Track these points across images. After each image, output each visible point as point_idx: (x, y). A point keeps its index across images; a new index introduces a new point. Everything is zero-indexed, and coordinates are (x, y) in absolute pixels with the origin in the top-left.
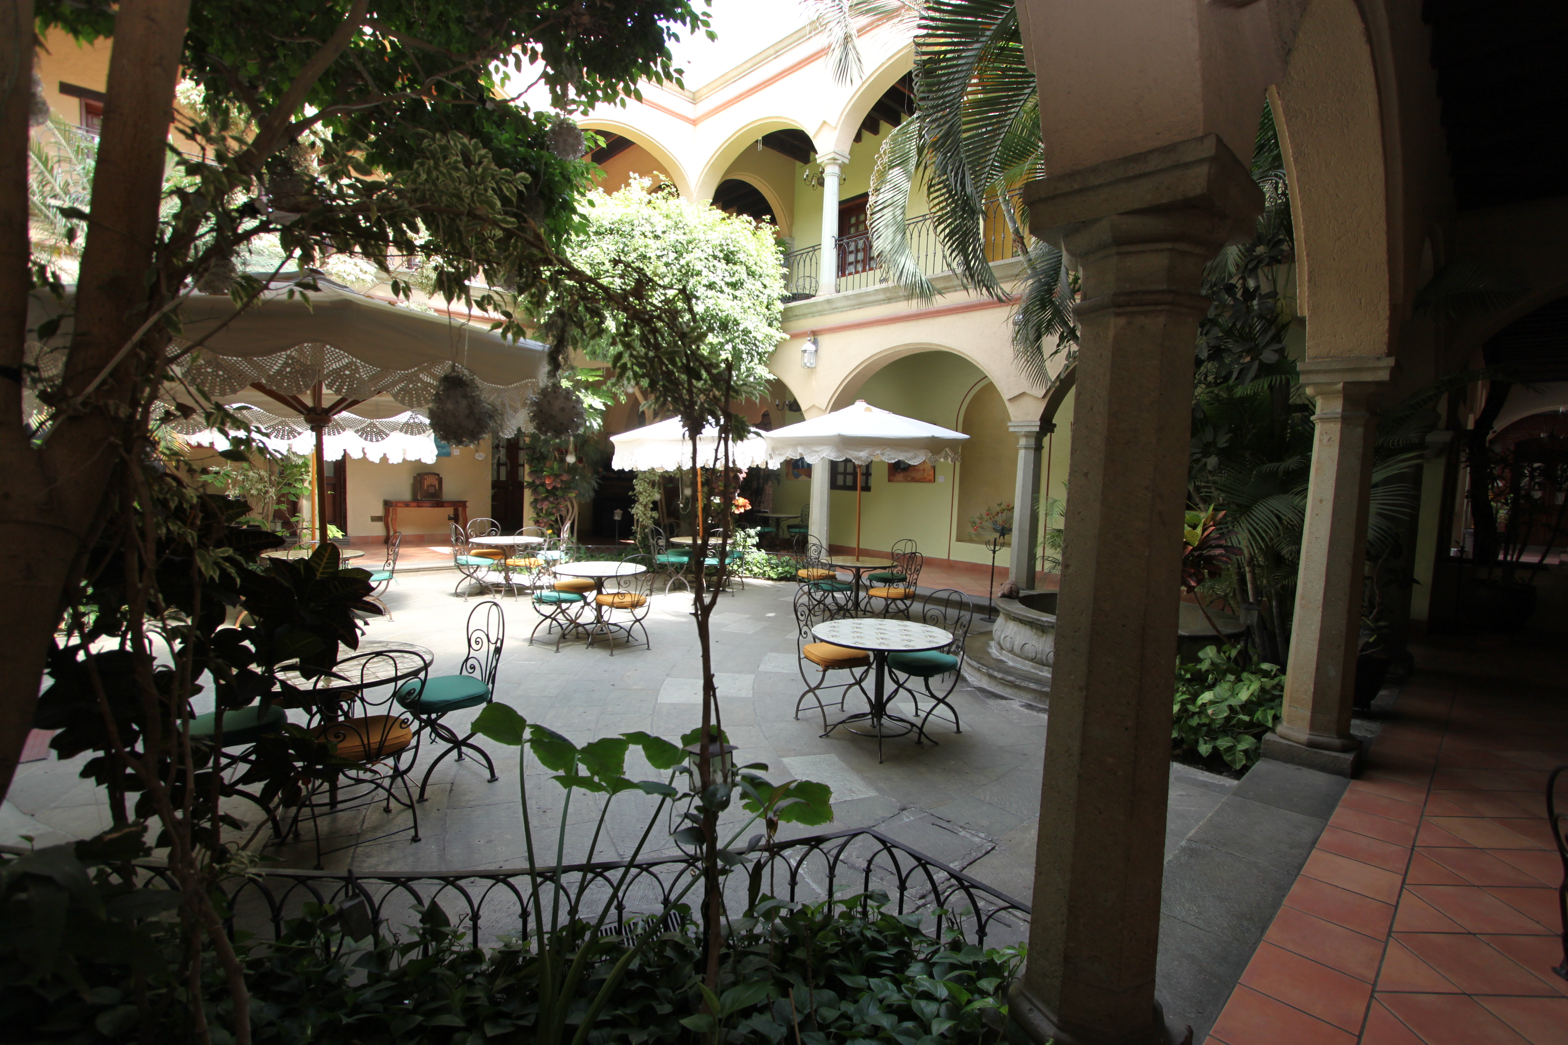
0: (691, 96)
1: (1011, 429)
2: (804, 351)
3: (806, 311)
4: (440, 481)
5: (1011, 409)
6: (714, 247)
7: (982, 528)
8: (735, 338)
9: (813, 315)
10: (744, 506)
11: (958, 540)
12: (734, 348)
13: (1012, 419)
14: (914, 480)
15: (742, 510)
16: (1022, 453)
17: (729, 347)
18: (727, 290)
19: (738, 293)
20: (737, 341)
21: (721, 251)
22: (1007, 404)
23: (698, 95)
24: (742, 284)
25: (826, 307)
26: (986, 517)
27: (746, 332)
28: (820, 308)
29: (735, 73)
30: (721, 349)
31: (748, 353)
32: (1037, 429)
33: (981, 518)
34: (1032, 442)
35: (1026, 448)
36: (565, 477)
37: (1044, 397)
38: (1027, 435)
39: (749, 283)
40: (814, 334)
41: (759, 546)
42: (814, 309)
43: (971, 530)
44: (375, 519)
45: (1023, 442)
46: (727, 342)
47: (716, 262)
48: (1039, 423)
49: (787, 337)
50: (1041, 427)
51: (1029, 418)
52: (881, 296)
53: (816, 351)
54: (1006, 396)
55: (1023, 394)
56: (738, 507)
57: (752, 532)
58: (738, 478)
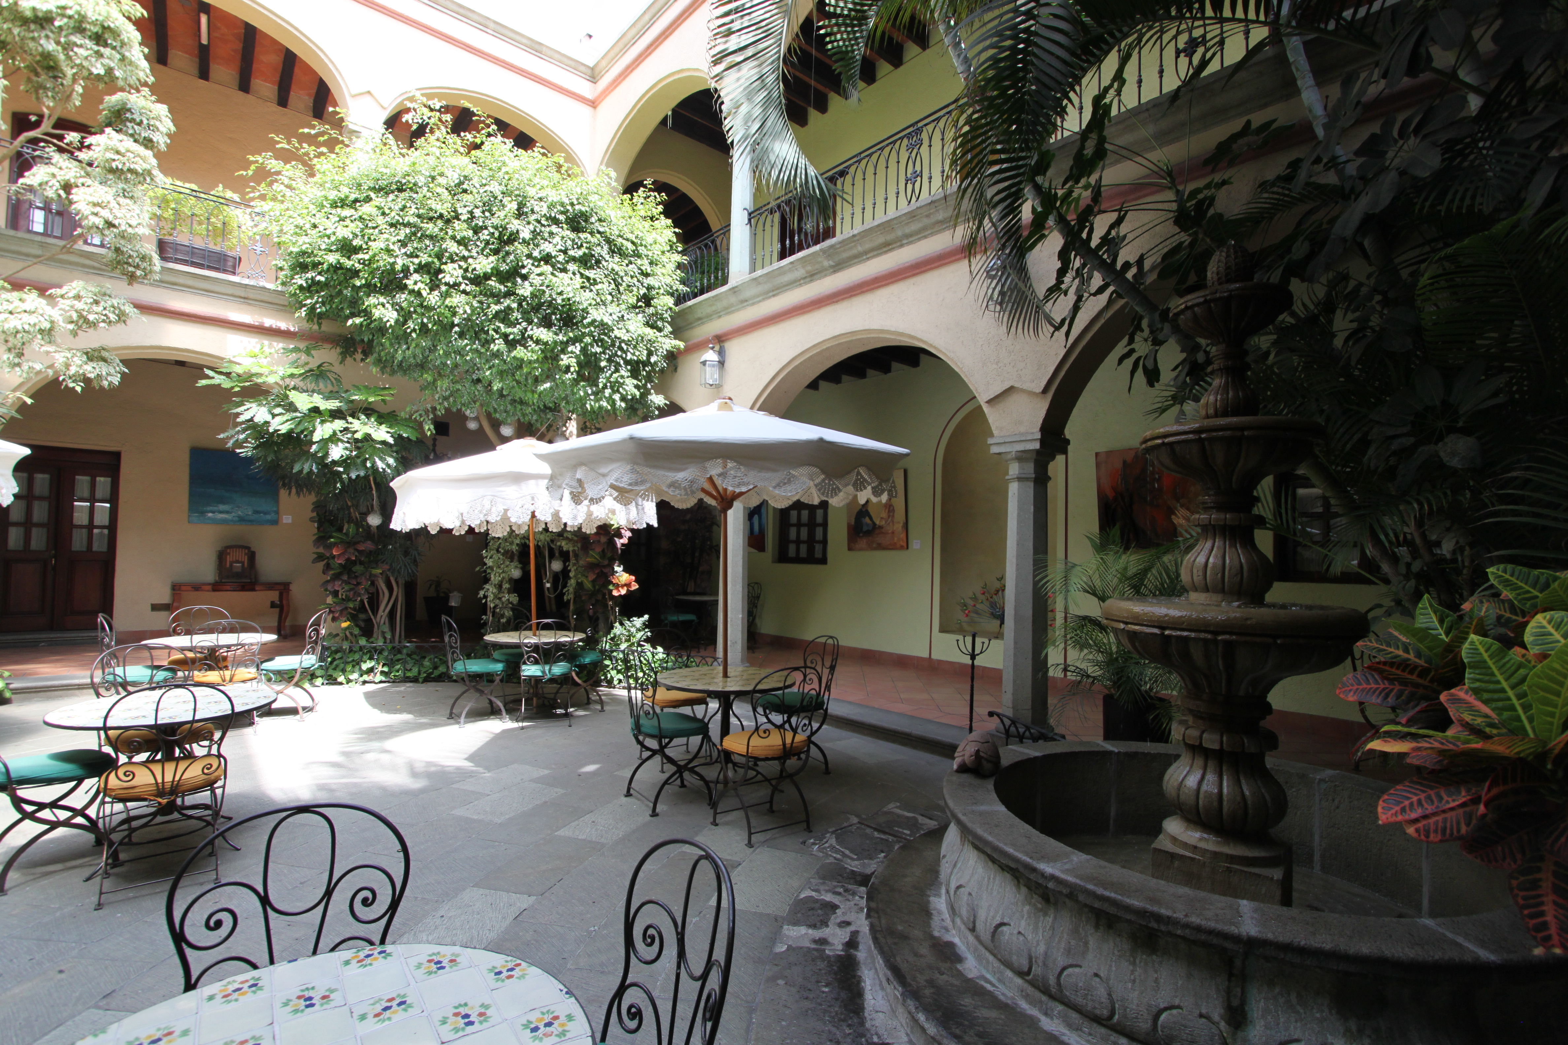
0: (589, 72)
1: (994, 450)
2: (704, 363)
3: (709, 310)
4: (252, 556)
5: (992, 415)
6: (551, 207)
7: (977, 613)
8: (584, 335)
9: (718, 314)
10: (628, 585)
11: (942, 630)
12: (584, 350)
13: (995, 432)
14: (881, 547)
15: (623, 592)
16: (1014, 488)
17: (576, 349)
18: (572, 267)
19: (591, 274)
20: (588, 340)
21: (562, 213)
22: (986, 408)
23: (597, 70)
24: (598, 262)
25: (733, 299)
26: (981, 597)
27: (604, 328)
28: (725, 303)
29: (633, 31)
30: (563, 351)
31: (609, 360)
32: (1037, 445)
33: (975, 599)
34: (1030, 469)
35: (1020, 479)
36: (368, 546)
37: (1045, 391)
38: (1021, 457)
39: (613, 263)
40: (720, 340)
41: (653, 641)
42: (719, 306)
43: (960, 616)
44: (155, 607)
45: (1014, 469)
46: (573, 341)
47: (554, 229)
48: (1038, 436)
49: (681, 345)
50: (1042, 441)
51: (1022, 429)
52: (800, 272)
53: (722, 363)
54: (982, 398)
55: (1010, 390)
56: (617, 586)
57: (638, 622)
58: (615, 544)
